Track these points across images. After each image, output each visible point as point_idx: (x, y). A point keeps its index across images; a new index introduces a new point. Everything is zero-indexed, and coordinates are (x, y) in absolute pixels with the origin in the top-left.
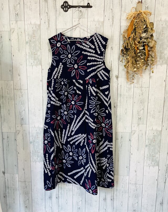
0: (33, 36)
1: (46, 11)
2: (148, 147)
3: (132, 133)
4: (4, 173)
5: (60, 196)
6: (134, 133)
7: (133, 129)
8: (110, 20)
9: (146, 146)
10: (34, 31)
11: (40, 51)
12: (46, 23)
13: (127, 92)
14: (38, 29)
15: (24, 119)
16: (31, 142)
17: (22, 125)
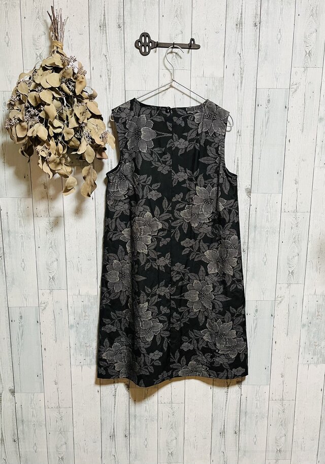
1: (104, 51)
2: (306, 328)
3: (277, 301)
4: (13, 392)
5: (132, 431)
6: (281, 302)
7: (279, 293)
8: (235, 75)
9: (304, 325)
12: (103, 77)
13: (267, 220)
15: (56, 279)
16: (71, 327)
17: (51, 290)
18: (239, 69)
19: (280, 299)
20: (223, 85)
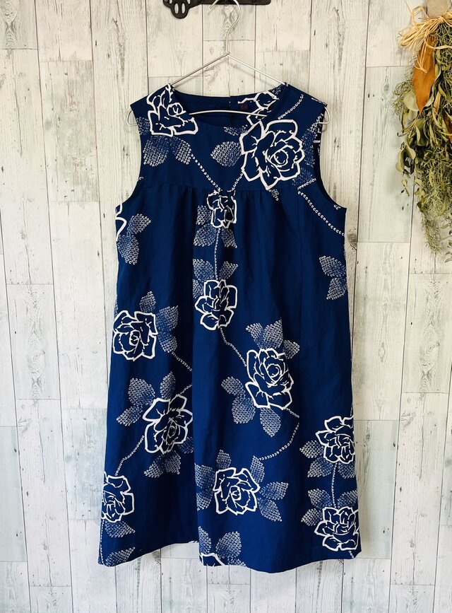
0: (69, 100)
1: (113, 14)
3: (403, 421)
6: (409, 423)
7: (406, 408)
8: (331, 46)
9: (448, 462)
10: (70, 83)
11: (94, 152)
12: (113, 57)
13: (385, 287)
14: (85, 78)
15: (42, 382)
16: (68, 459)
17: (36, 401)
18: (336, 35)
19: (408, 418)
20: (308, 64)
